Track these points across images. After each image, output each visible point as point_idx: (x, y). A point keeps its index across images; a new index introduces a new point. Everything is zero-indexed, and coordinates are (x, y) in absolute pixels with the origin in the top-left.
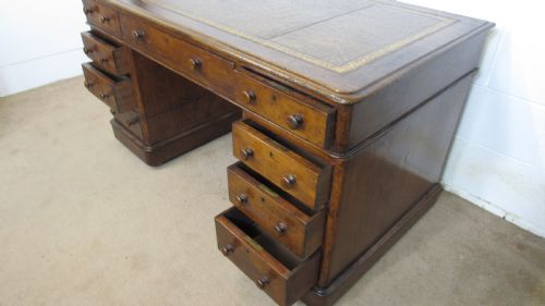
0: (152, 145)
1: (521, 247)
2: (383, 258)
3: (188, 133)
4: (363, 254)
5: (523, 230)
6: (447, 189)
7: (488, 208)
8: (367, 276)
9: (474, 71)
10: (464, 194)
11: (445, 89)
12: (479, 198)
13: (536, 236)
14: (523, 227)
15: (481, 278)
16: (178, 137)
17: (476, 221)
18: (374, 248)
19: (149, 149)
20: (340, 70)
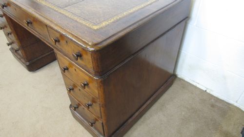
0: (29, 61)
1: (213, 106)
2: (144, 116)
3: (49, 53)
4: (131, 117)
5: (215, 97)
6: (179, 76)
7: (198, 86)
8: (135, 127)
9: (186, 19)
10: (187, 79)
11: (168, 31)
12: (194, 81)
13: (221, 100)
14: (215, 95)
15: (192, 124)
16: (44, 56)
17: (192, 93)
18: (137, 114)
19: (28, 63)
20: (95, 28)
